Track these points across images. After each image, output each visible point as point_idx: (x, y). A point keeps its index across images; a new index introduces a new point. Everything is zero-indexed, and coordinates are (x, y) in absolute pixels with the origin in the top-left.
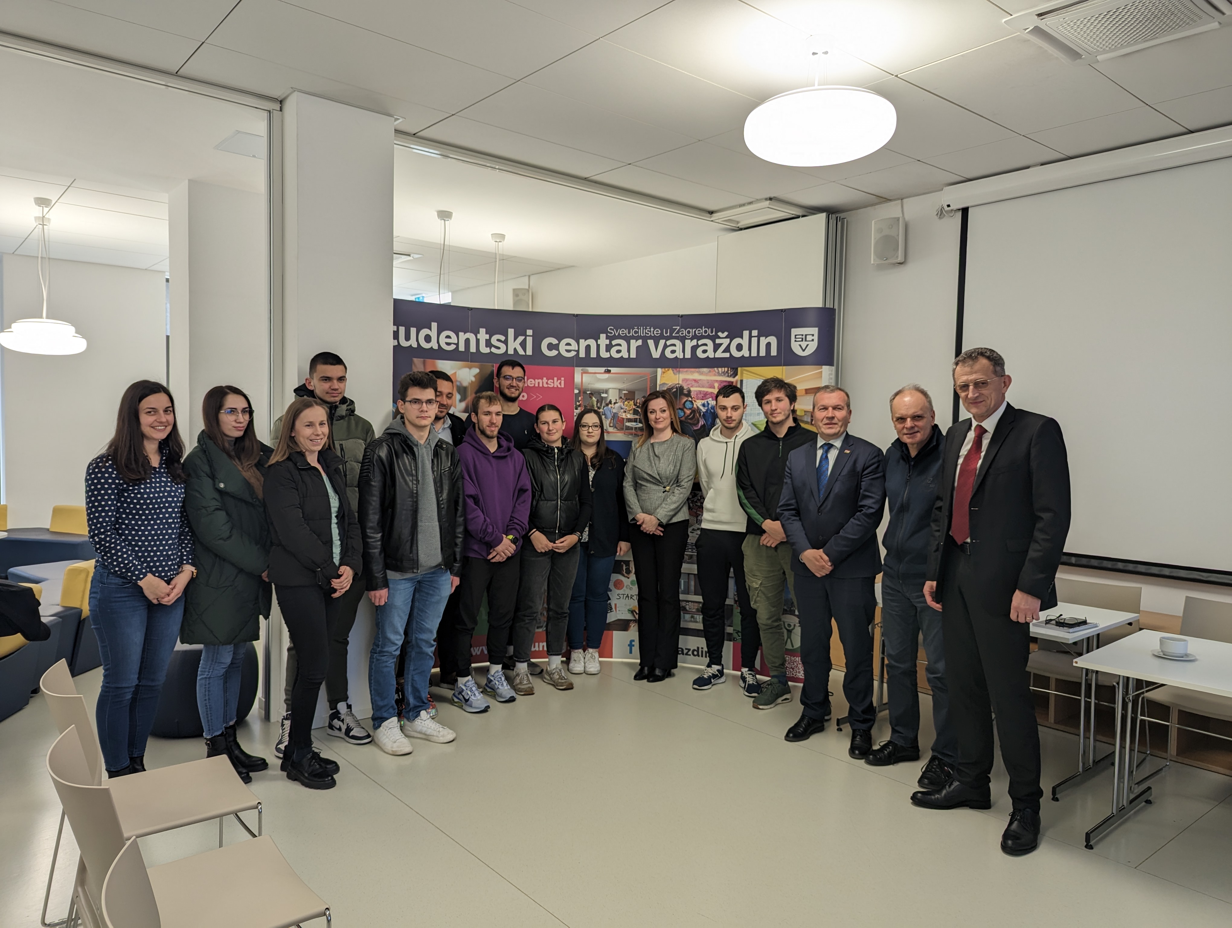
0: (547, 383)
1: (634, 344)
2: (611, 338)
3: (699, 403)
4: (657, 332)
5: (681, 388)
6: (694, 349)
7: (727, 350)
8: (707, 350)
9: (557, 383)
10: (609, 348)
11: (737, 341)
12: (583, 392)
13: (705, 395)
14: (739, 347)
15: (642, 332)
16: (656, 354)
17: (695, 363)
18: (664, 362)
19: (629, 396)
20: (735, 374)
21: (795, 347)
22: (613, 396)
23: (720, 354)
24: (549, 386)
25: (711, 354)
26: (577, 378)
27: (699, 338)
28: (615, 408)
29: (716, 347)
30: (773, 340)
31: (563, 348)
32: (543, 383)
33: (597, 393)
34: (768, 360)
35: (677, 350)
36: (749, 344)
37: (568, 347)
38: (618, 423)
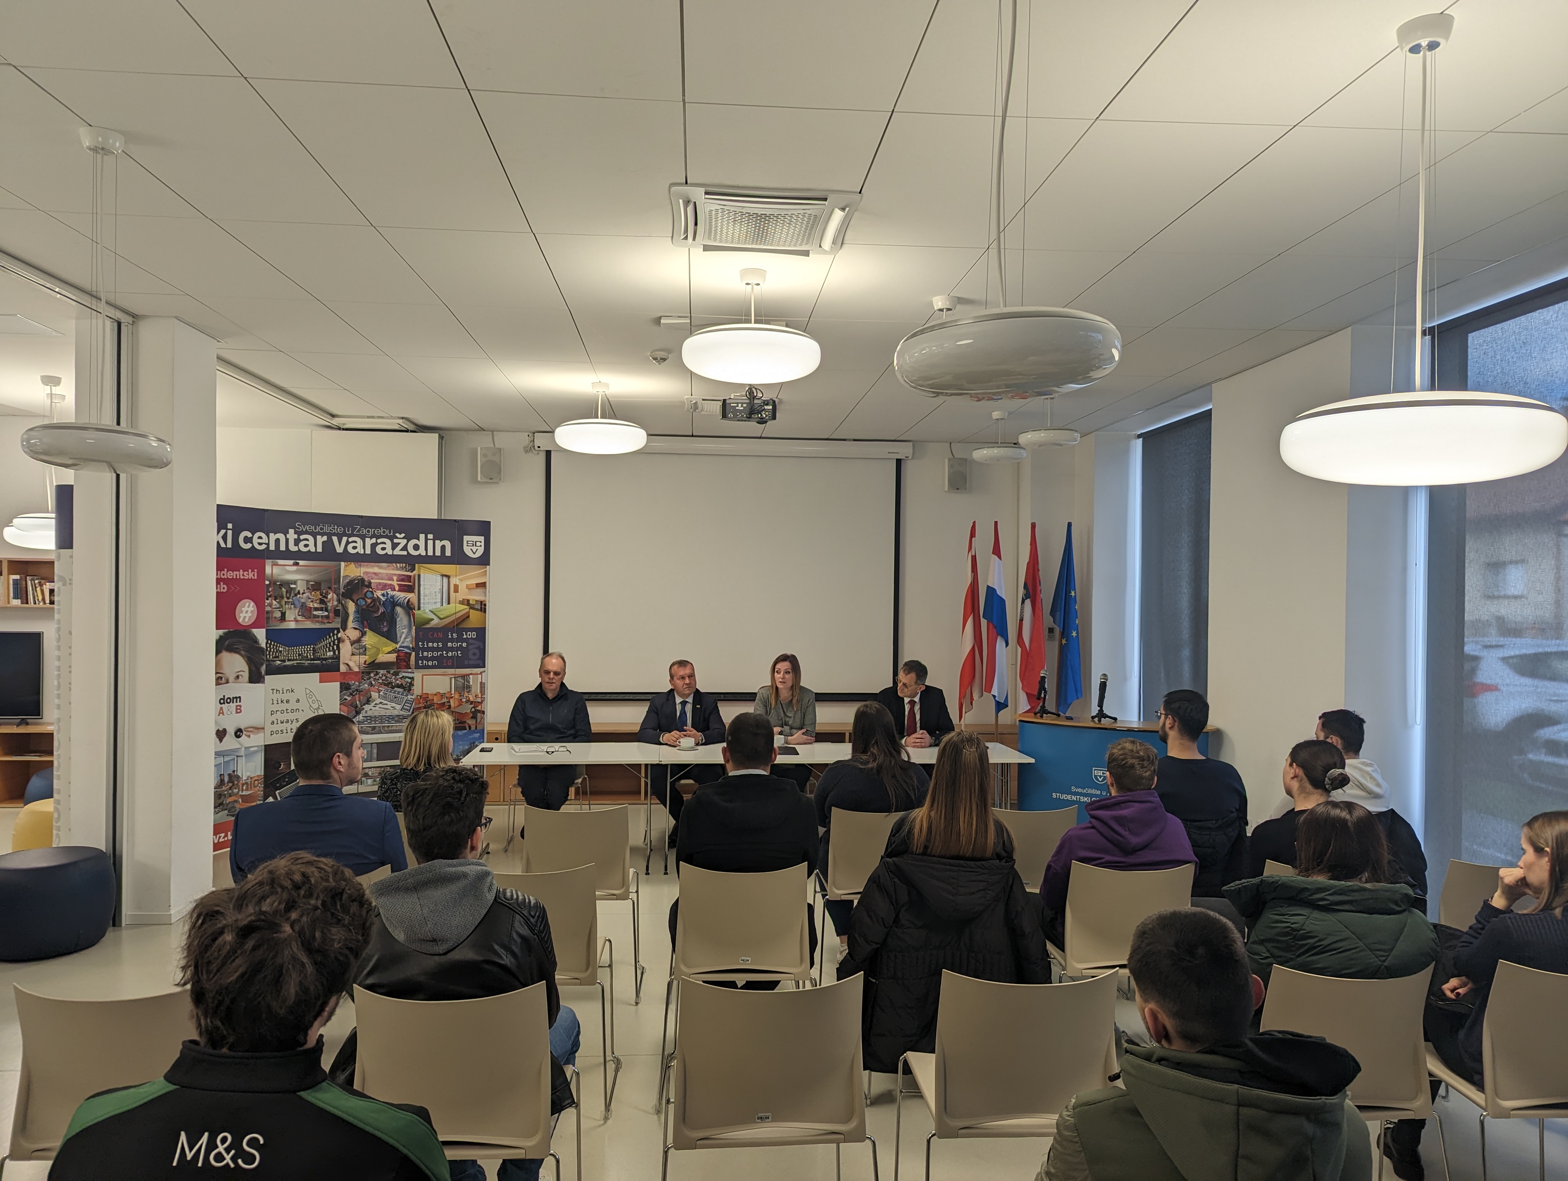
0: (243, 575)
1: (321, 539)
2: (299, 533)
3: (379, 593)
4: (340, 530)
5: (363, 580)
6: (374, 546)
7: (405, 548)
8: (386, 547)
9: (251, 575)
10: (297, 542)
11: (414, 542)
12: (273, 583)
13: (384, 587)
14: (416, 547)
15: (327, 529)
16: (340, 549)
17: (374, 558)
18: (346, 557)
19: (315, 586)
20: (413, 570)
21: (467, 550)
23: (397, 552)
24: (245, 577)
25: (389, 551)
26: (268, 570)
27: (378, 537)
28: (303, 598)
29: (395, 545)
30: (447, 544)
31: (255, 541)
32: (240, 574)
33: (286, 584)
34: (441, 560)
35: (357, 546)
36: (423, 545)
37: (260, 540)
38: (306, 612)
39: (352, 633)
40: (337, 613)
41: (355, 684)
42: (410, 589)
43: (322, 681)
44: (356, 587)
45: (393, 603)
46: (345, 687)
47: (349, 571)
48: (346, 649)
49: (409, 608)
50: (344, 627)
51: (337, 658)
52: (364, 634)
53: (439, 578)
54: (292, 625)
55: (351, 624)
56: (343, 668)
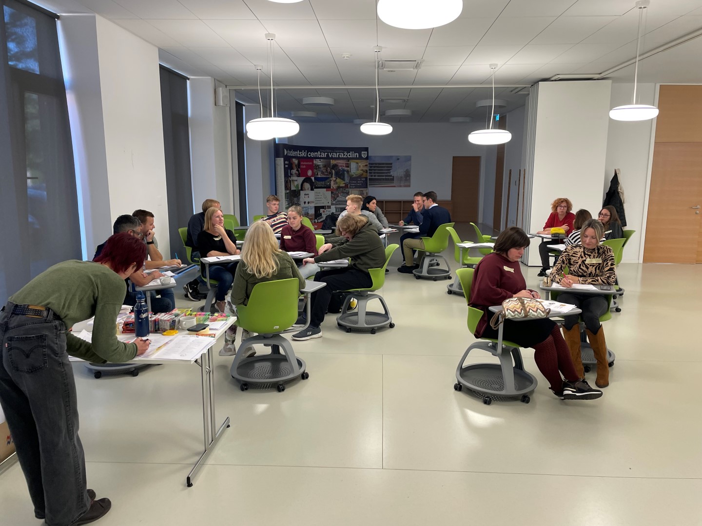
1: (326, 154)
2: (321, 152)
3: (340, 168)
4: (331, 151)
5: (336, 164)
6: (339, 155)
7: (347, 156)
8: (342, 155)
9: (311, 163)
10: (320, 154)
11: (349, 154)
12: (315, 165)
13: (342, 166)
14: (350, 155)
15: (327, 151)
16: (330, 156)
17: (339, 158)
18: (332, 158)
19: (325, 166)
20: (349, 161)
21: (363, 156)
22: (321, 166)
23: (345, 157)
25: (343, 157)
26: (314, 162)
27: (340, 153)
28: (322, 169)
29: (344, 155)
30: (358, 154)
31: (311, 155)
32: (308, 163)
33: (318, 165)
34: (356, 158)
35: (335, 155)
36: (352, 155)
37: (312, 154)
38: (323, 173)
39: (334, 179)
40: (330, 173)
41: (335, 192)
42: (348, 167)
43: (327, 191)
44: (335, 166)
45: (344, 170)
46: (332, 193)
47: (333, 162)
48: (332, 183)
49: (348, 172)
50: (332, 177)
51: (330, 185)
52: (337, 179)
53: (355, 163)
54: (320, 176)
55: (333, 176)
56: (332, 188)
